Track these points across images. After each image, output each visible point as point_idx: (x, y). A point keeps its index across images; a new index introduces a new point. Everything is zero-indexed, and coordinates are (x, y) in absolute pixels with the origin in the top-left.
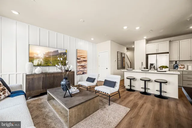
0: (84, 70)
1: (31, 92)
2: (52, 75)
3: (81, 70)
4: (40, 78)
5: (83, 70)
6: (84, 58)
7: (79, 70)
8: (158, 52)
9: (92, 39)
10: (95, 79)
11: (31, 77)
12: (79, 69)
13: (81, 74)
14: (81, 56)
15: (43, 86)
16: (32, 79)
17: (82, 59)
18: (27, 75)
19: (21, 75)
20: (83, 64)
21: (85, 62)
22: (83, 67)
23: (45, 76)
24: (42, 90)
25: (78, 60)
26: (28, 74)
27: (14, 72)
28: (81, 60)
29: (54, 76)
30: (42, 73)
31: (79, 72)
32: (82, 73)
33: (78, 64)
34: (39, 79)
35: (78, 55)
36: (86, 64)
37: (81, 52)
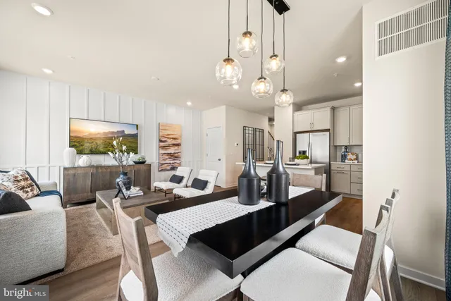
1: (72, 196)
2: (109, 170)
3: (167, 161)
4: (87, 173)
5: (172, 162)
6: (173, 138)
7: (164, 162)
8: (313, 129)
9: (189, 104)
10: (182, 178)
11: (72, 172)
12: (164, 160)
13: (168, 170)
15: (91, 188)
16: (74, 175)
17: (170, 142)
18: (65, 169)
19: (57, 169)
20: (172, 150)
21: (176, 148)
22: (172, 156)
23: (95, 171)
24: (90, 194)
25: (162, 144)
26: (67, 166)
27: (46, 163)
28: (167, 143)
29: (111, 172)
30: (91, 166)
31: (163, 166)
32: (169, 168)
33: (162, 151)
34: (85, 175)
35: (161, 134)
36: (180, 151)
37: (167, 128)
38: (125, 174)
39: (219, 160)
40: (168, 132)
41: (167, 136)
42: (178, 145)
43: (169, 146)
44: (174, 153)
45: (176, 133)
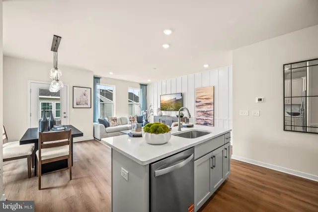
40: (202, 94)
44: (207, 111)
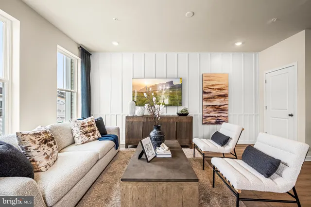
0: (219, 115)
3: (212, 114)
4: (140, 122)
5: (217, 115)
6: (218, 89)
7: (209, 115)
9: (239, 44)
11: (130, 120)
12: (208, 113)
13: (212, 124)
14: (213, 85)
16: (132, 123)
17: (214, 93)
18: (127, 117)
20: (217, 102)
21: (222, 99)
22: (217, 108)
23: (145, 121)
25: (206, 96)
26: (129, 115)
28: (211, 95)
31: (207, 119)
32: (213, 121)
33: (206, 104)
35: (205, 85)
36: (226, 102)
37: (211, 78)
38: (158, 128)
39: (291, 115)
40: (213, 83)
41: (211, 87)
42: (225, 96)
43: (214, 97)
44: (220, 106)
45: (221, 83)
